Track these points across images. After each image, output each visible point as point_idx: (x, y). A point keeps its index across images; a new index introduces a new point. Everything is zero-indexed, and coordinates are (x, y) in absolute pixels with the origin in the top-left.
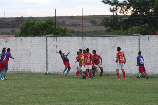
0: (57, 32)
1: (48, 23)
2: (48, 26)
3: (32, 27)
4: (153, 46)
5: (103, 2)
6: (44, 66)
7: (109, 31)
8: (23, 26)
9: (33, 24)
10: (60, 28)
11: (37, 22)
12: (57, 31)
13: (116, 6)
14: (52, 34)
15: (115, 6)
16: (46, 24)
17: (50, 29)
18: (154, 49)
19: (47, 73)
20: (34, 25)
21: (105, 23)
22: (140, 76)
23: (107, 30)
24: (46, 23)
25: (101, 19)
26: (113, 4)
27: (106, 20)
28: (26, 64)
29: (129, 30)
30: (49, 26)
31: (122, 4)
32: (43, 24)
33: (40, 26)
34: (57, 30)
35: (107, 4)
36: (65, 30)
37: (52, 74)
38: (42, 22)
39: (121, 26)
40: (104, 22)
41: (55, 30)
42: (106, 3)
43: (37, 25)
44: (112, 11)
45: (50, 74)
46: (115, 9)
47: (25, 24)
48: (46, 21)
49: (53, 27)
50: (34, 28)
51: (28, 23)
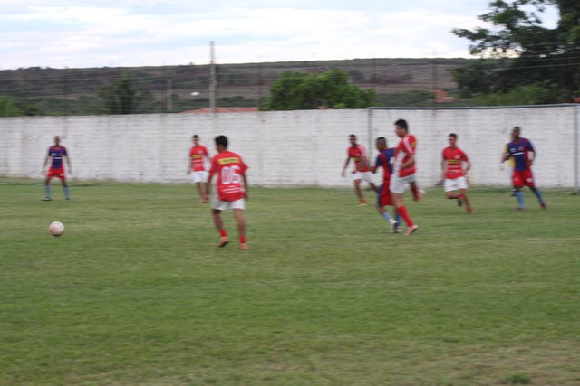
1: (333, 80)
3: (296, 89)
5: (455, 32)
7: (467, 96)
8: (278, 87)
9: (298, 82)
10: (358, 91)
11: (307, 78)
12: (353, 98)
13: (481, 41)
14: (342, 105)
15: (478, 42)
16: (327, 82)
17: (337, 93)
20: (302, 84)
21: (458, 77)
24: (328, 80)
25: (448, 70)
26: (472, 37)
28: (307, 170)
29: (513, 93)
30: (334, 87)
31: (496, 37)
32: (320, 82)
33: (315, 87)
34: (352, 94)
35: (464, 38)
36: (369, 95)
38: (319, 77)
39: (492, 84)
41: (347, 94)
42: (461, 36)
43: (309, 84)
44: (474, 51)
47: (281, 83)
48: (326, 76)
50: (302, 90)
51: (288, 81)
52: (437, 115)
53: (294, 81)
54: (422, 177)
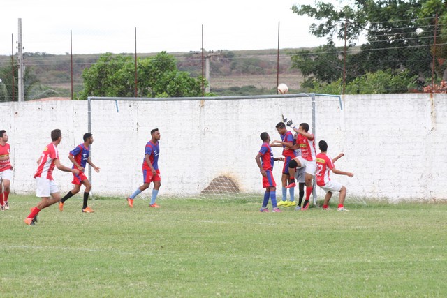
0: (178, 89)
1: (157, 65)
2: (156, 73)
3: (114, 76)
4: (374, 125)
5: (295, 9)
6: (108, 177)
7: (308, 86)
8: (92, 73)
9: (116, 67)
10: (185, 78)
11: (127, 62)
12: (179, 86)
13: (327, 20)
14: (164, 93)
15: (324, 20)
16: (150, 68)
17: (161, 81)
18: (378, 131)
20: (120, 70)
21: (300, 63)
22: (315, 204)
23: (305, 82)
24: (150, 65)
25: (290, 54)
26: (319, 15)
27: (304, 56)
30: (158, 73)
31: (342, 15)
32: (141, 68)
33: (134, 73)
35: (305, 15)
36: (199, 83)
38: (141, 61)
40: (296, 61)
41: (172, 82)
42: (301, 13)
43: (128, 71)
44: (319, 33)
46: (325, 27)
47: (96, 69)
48: (149, 60)
49: (167, 75)
50: (120, 77)
51: (105, 66)
52: (206, 107)
53: (113, 66)
54: (189, 183)
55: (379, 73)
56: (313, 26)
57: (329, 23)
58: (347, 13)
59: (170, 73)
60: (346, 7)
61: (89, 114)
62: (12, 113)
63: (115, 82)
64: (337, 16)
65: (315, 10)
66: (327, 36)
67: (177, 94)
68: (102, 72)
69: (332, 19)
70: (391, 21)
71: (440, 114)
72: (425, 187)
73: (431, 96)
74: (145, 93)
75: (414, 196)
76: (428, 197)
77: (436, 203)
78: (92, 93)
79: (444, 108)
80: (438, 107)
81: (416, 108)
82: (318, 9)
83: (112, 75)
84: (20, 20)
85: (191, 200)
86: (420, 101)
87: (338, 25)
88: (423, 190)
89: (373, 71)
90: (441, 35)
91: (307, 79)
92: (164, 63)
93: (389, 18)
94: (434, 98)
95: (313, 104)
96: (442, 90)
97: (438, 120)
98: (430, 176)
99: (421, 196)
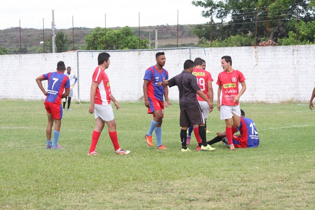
0: (134, 45)
1: (123, 33)
2: (123, 37)
3: (101, 39)
5: (194, 3)
8: (90, 38)
9: (102, 35)
10: (138, 40)
11: (108, 32)
15: (209, 8)
16: (120, 34)
17: (126, 42)
19: (79, 101)
20: (105, 36)
21: (197, 32)
26: (206, 6)
27: (199, 28)
31: (218, 6)
33: (111, 38)
34: (134, 42)
35: (199, 6)
36: (145, 42)
37: (85, 103)
38: (115, 31)
40: (195, 31)
41: (131, 42)
42: (196, 5)
43: (108, 36)
45: (82, 103)
46: (209, 12)
47: (92, 35)
48: (119, 31)
49: (129, 38)
50: (104, 40)
51: (97, 34)
52: (141, 54)
53: (100, 34)
54: (133, 94)
55: (238, 36)
56: (203, 12)
57: (211, 10)
58: (220, 5)
59: (130, 37)
60: (220, 2)
61: (78, 59)
62: (44, 59)
63: (102, 42)
64: (215, 6)
65: (204, 3)
66: (211, 17)
67: (133, 48)
68: (95, 37)
69: (212, 8)
70: (243, 9)
71: (260, 57)
72: (253, 95)
73: (255, 48)
74: (117, 48)
75: (247, 100)
76: (254, 100)
77: (258, 103)
78: (90, 48)
79: (262, 54)
80: (259, 53)
81: (248, 54)
82: (206, 3)
83: (100, 38)
84: (53, 11)
85: (130, 103)
86: (249, 50)
87: (216, 11)
88: (252, 96)
89: (234, 35)
90: (268, 16)
91: (201, 40)
92: (127, 32)
93: (242, 7)
94: (256, 49)
95: (190, 53)
96: (269, 45)
97: (259, 60)
98: (255, 89)
99: (251, 100)
